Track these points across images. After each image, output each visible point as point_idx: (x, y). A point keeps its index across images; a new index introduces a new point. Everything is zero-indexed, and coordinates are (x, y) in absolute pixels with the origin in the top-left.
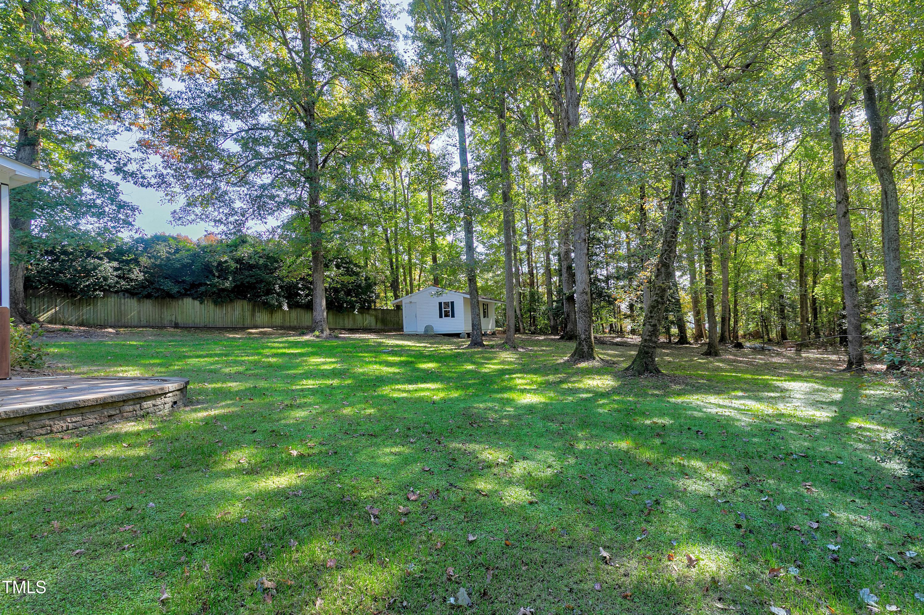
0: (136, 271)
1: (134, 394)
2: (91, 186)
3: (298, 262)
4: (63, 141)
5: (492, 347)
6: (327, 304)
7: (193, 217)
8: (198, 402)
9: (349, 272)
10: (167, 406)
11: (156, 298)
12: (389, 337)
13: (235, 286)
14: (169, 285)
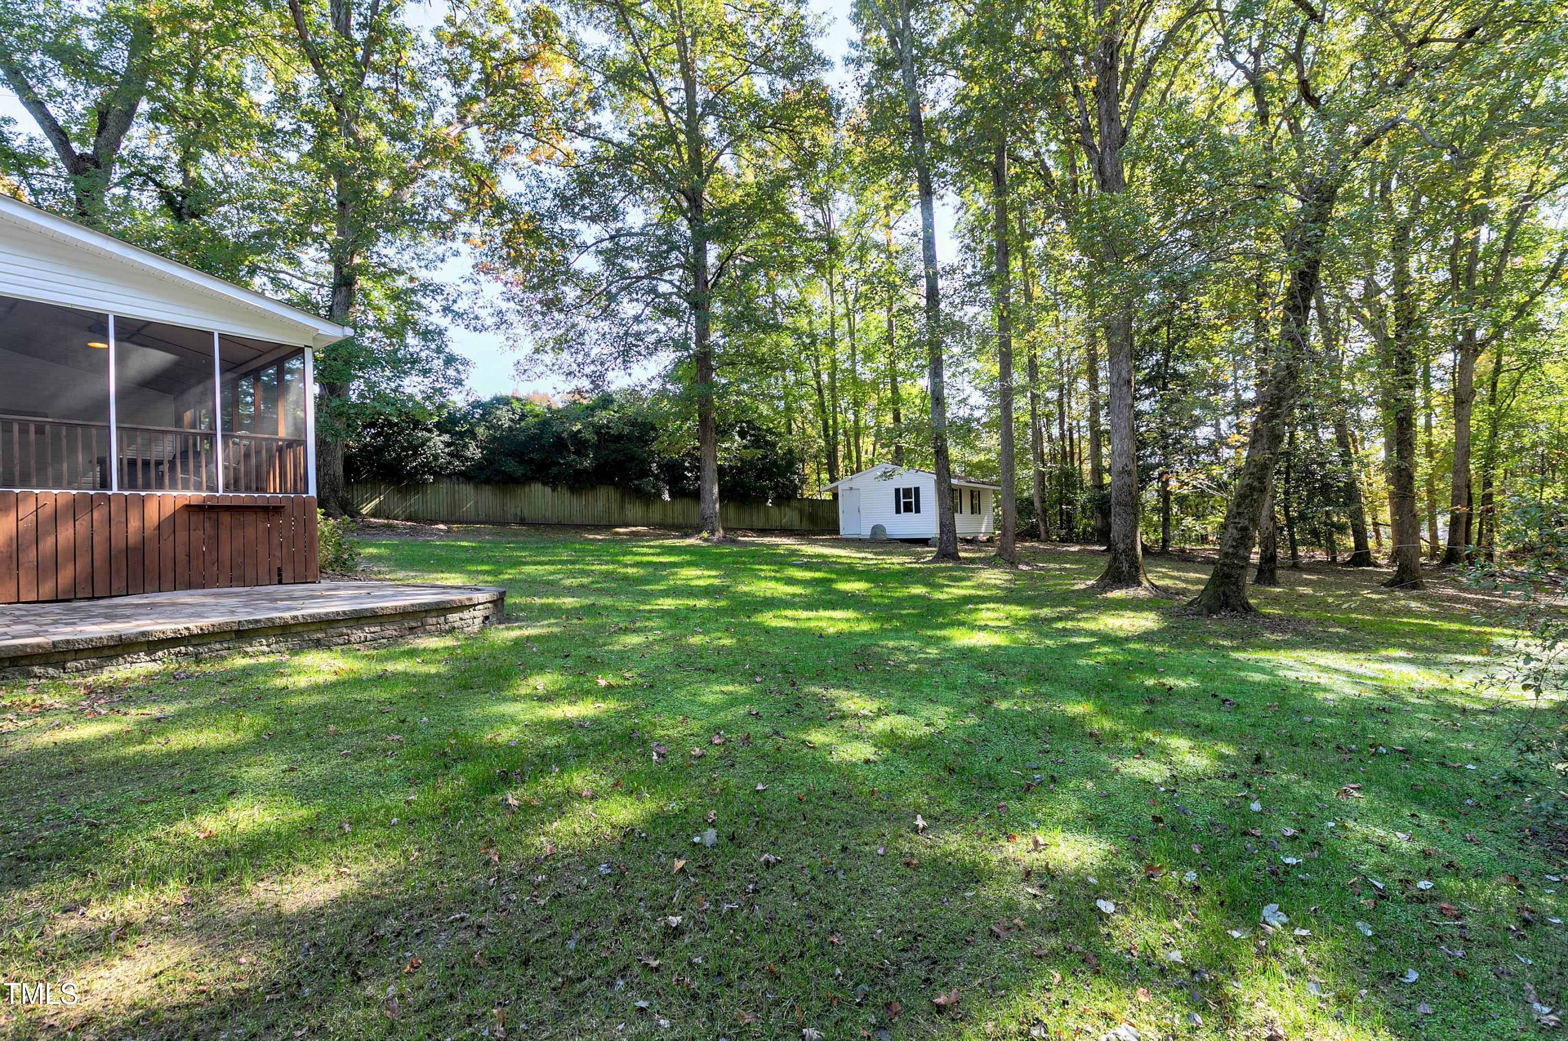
0: (472, 446)
1: (437, 603)
2: (417, 333)
3: (685, 427)
4: (383, 276)
5: (972, 561)
6: (720, 491)
7: (542, 368)
8: (517, 619)
9: (758, 442)
10: (477, 621)
11: (497, 483)
12: (814, 542)
13: (598, 466)
14: (511, 466)
